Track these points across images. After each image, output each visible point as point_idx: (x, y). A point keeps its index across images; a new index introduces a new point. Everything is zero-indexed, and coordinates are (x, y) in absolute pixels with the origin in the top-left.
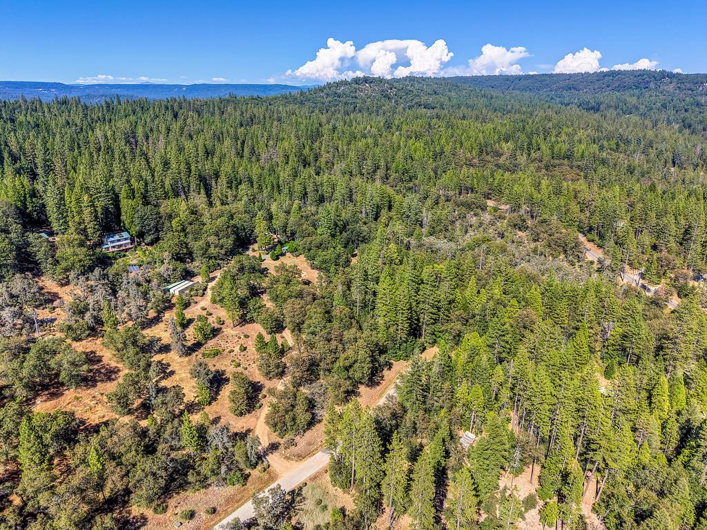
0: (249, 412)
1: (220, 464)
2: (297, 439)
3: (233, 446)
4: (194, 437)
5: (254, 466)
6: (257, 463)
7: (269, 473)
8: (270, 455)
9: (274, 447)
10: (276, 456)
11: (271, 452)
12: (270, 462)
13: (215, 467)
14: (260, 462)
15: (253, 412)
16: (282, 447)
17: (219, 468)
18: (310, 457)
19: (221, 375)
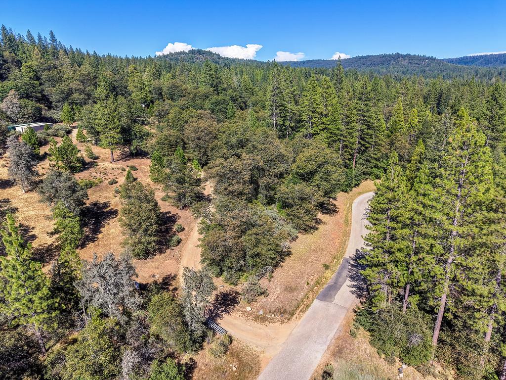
0: (161, 251)
1: (118, 349)
2: (264, 283)
3: (143, 307)
4: (38, 288)
5: (198, 343)
6: (204, 337)
7: (236, 355)
8: (225, 315)
9: (227, 301)
10: (236, 318)
11: (225, 311)
12: (231, 331)
13: (102, 358)
14: (210, 333)
15: (168, 251)
16: (242, 299)
17: (115, 357)
18: (303, 311)
19: (102, 208)
